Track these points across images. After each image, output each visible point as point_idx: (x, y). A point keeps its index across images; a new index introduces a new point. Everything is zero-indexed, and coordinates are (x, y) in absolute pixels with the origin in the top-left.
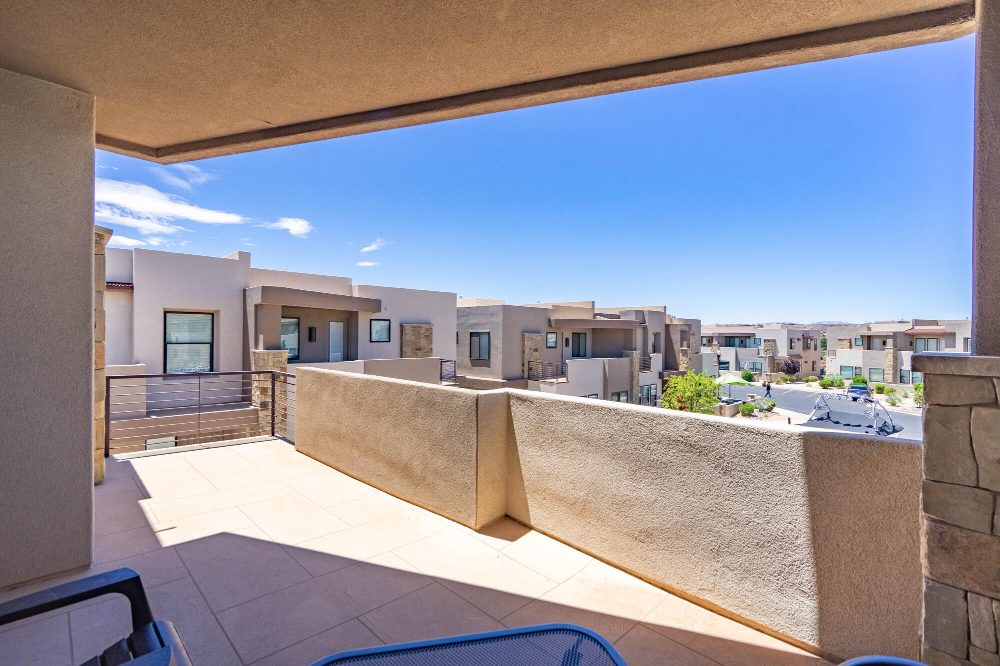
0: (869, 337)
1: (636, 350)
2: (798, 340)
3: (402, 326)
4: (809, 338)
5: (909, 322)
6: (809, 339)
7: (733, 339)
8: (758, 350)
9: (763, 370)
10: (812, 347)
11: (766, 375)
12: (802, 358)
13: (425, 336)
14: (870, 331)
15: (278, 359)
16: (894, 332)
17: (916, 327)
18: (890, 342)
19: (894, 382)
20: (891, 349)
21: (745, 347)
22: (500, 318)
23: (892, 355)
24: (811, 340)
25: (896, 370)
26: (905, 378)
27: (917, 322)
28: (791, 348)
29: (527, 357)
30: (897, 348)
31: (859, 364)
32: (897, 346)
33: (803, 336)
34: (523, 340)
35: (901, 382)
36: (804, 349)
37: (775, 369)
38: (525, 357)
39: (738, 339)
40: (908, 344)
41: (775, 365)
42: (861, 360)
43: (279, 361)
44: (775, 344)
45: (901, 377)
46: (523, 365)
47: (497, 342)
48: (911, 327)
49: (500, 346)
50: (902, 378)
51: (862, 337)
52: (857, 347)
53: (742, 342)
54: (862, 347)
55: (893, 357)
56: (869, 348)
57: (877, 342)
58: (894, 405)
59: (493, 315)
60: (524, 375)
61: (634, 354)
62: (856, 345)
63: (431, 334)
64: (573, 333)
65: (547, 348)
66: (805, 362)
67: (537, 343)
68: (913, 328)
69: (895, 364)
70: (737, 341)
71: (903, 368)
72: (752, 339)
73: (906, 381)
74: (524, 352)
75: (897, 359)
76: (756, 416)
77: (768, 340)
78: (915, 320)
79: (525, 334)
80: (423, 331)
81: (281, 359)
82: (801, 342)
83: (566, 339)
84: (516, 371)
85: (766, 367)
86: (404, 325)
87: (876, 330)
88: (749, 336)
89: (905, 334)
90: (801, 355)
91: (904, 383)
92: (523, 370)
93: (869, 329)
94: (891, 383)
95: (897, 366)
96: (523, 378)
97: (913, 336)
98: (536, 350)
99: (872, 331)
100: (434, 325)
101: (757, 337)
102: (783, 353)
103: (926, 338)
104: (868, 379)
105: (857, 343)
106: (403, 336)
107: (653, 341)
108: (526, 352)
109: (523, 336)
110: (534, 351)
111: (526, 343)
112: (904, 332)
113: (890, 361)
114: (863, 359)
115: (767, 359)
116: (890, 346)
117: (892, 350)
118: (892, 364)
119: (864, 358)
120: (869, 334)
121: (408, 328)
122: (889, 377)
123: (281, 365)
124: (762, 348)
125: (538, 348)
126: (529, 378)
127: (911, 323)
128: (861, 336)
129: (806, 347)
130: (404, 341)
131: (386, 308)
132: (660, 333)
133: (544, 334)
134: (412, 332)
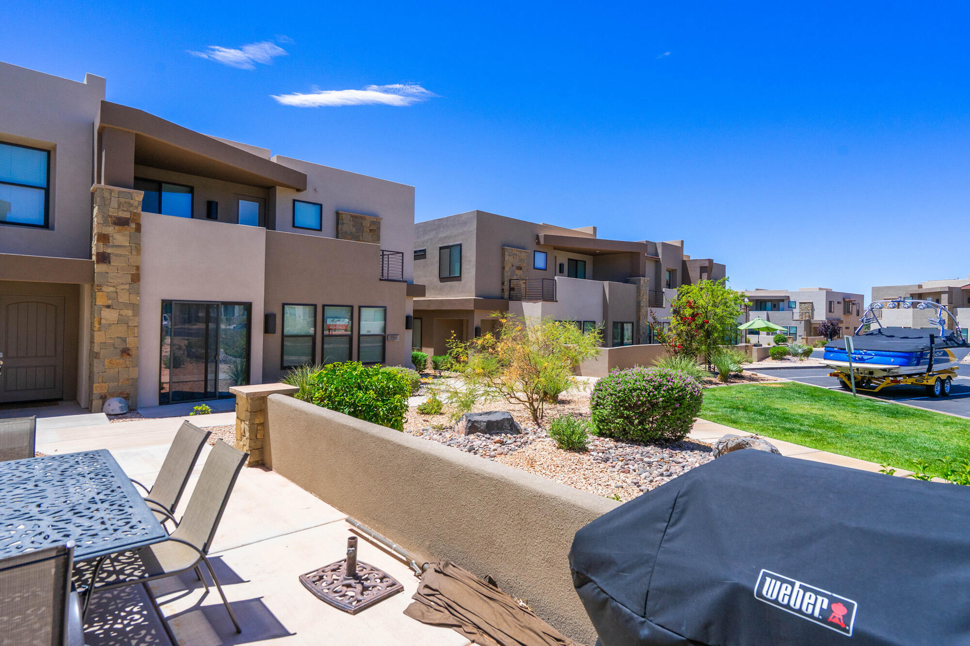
0: (920, 294)
1: (645, 277)
2: (838, 303)
3: (338, 214)
4: (851, 301)
6: (851, 304)
7: (764, 303)
8: (793, 313)
9: (798, 334)
10: (855, 312)
11: (802, 338)
12: (842, 323)
13: (370, 230)
14: (922, 288)
15: (127, 200)
16: (949, 288)
18: (945, 298)
20: (946, 306)
21: (779, 310)
22: (473, 227)
24: (853, 304)
28: (830, 311)
29: (507, 275)
30: (953, 305)
32: (953, 302)
33: (844, 299)
34: (503, 255)
36: (844, 313)
37: (812, 333)
38: (506, 274)
39: (770, 303)
40: (966, 299)
41: (812, 330)
42: (911, 320)
43: (129, 203)
44: (813, 306)
46: (503, 284)
47: (470, 255)
48: (969, 283)
49: (473, 258)
53: (775, 306)
54: (912, 306)
57: (929, 300)
59: (465, 223)
60: (504, 295)
61: (642, 282)
62: (904, 305)
63: (379, 228)
64: (569, 259)
65: (534, 268)
66: (847, 328)
67: (521, 260)
69: (950, 323)
70: (769, 305)
72: (786, 303)
74: (504, 268)
76: (789, 360)
77: (804, 303)
79: (505, 247)
80: (366, 224)
81: (132, 201)
82: (841, 306)
83: (560, 265)
84: (494, 288)
85: (801, 331)
86: (340, 212)
87: (928, 287)
88: (782, 300)
89: (962, 290)
90: (842, 319)
92: (503, 289)
93: (920, 286)
96: (502, 298)
98: (520, 268)
99: (924, 287)
100: (382, 219)
101: (792, 299)
102: (820, 316)
106: (340, 226)
107: (668, 278)
108: (507, 269)
109: (503, 250)
110: (517, 269)
111: (507, 258)
112: (961, 288)
113: (945, 319)
114: (913, 318)
115: (803, 323)
116: (944, 303)
118: (947, 323)
120: (920, 291)
121: (346, 218)
123: (131, 209)
124: (797, 311)
125: (522, 266)
126: (511, 298)
128: (911, 294)
129: (847, 311)
130: (340, 232)
131: (315, 190)
132: (676, 270)
133: (531, 252)
134: (352, 223)
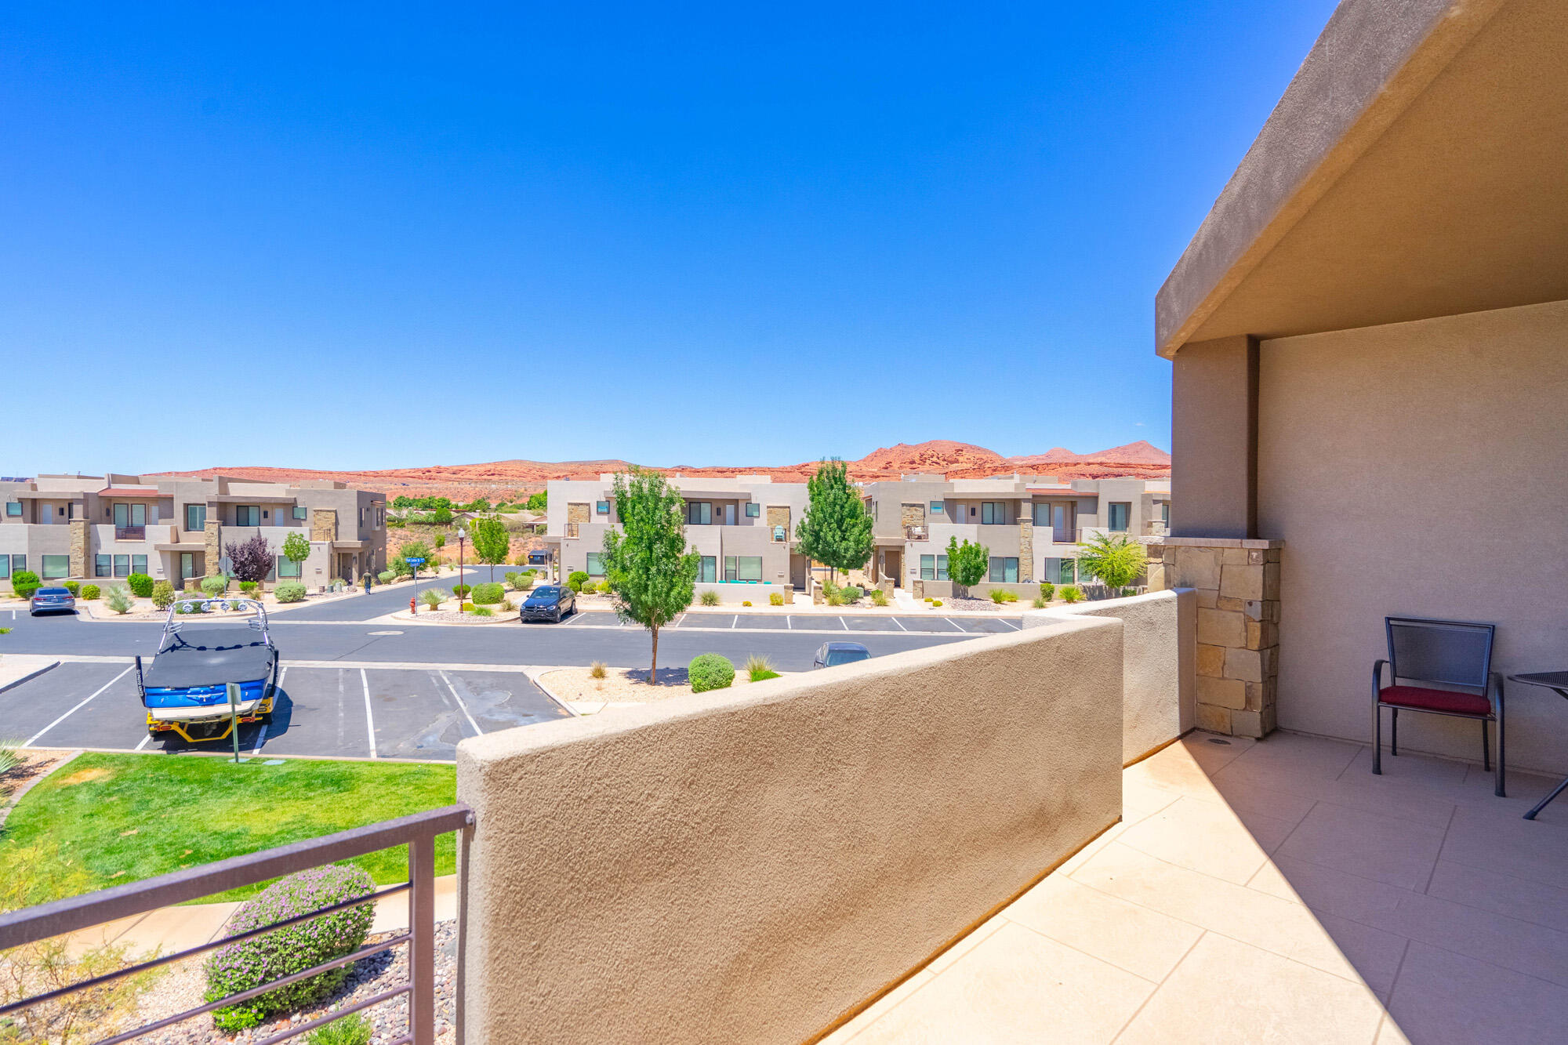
0: (34, 501)
5: (103, 478)
14: (36, 490)
16: (84, 494)
17: (114, 486)
18: (78, 510)
19: (87, 576)
20: (81, 521)
23: (82, 531)
25: (89, 557)
26: (104, 568)
27: (115, 479)
30: (91, 521)
31: (22, 548)
32: (90, 516)
35: (97, 575)
40: (104, 513)
42: (25, 542)
45: (97, 566)
48: (107, 487)
50: (99, 568)
51: (21, 501)
52: (11, 519)
54: (21, 519)
55: (84, 535)
56: (34, 521)
57: (48, 510)
58: (123, 612)
62: (9, 515)
68: (109, 488)
69: (87, 546)
71: (100, 552)
73: (104, 573)
75: (89, 538)
78: (112, 475)
87: (46, 489)
89: (100, 497)
91: (102, 576)
93: (34, 487)
94: (82, 578)
95: (89, 550)
97: (109, 499)
99: (39, 490)
103: (130, 503)
104: (40, 576)
105: (12, 512)
112: (97, 494)
113: (80, 542)
114: (27, 539)
116: (77, 517)
117: (82, 523)
118: (83, 547)
119: (30, 539)
120: (35, 496)
122: (78, 567)
127: (106, 480)
128: (19, 499)
